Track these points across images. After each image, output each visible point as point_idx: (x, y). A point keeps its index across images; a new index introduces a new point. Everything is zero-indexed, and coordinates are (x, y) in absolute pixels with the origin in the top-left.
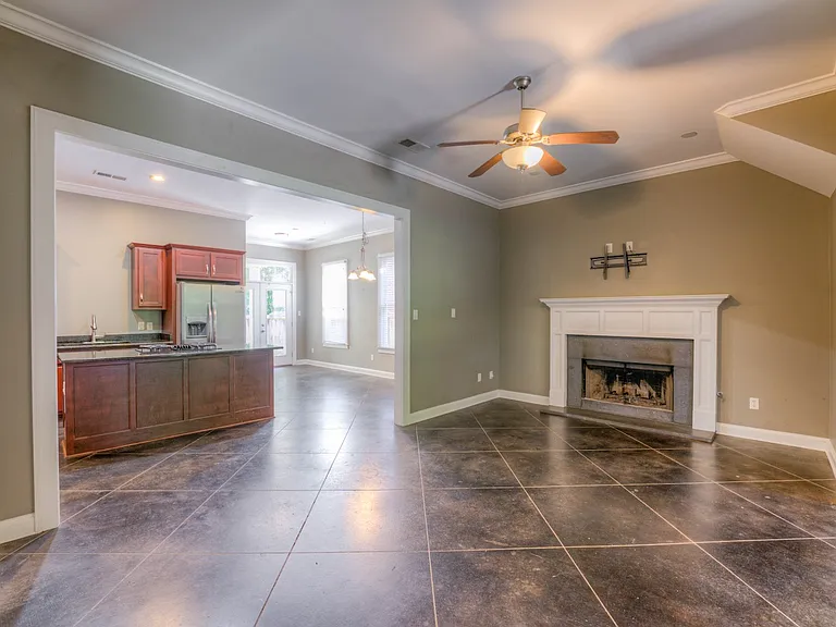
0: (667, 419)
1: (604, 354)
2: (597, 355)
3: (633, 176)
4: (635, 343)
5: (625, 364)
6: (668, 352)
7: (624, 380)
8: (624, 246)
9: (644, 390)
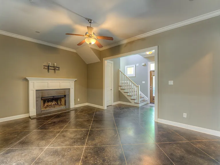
0: (65, 108)
1: (48, 95)
2: (46, 95)
3: (58, 47)
4: (57, 91)
5: (53, 96)
6: (65, 92)
7: (48, 102)
8: (54, 64)
9: (54, 103)
